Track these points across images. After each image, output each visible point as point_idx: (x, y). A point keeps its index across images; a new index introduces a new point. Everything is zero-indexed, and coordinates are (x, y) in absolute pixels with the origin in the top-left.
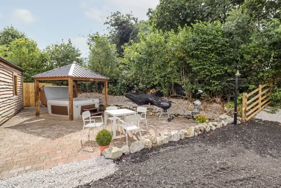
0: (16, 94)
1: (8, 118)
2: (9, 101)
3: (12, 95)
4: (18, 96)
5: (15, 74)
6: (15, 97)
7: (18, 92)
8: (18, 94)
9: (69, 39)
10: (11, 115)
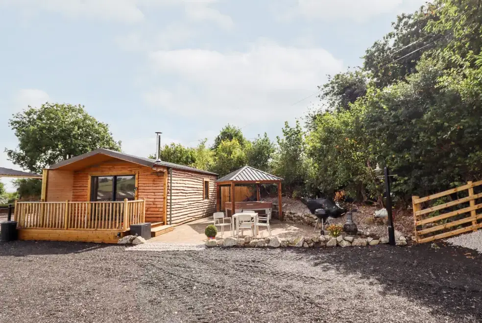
0: (207, 197)
1: (194, 219)
2: (198, 204)
3: (202, 199)
4: (209, 200)
5: (206, 179)
6: (206, 200)
7: (210, 196)
8: (210, 198)
9: (266, 133)
10: (198, 216)
